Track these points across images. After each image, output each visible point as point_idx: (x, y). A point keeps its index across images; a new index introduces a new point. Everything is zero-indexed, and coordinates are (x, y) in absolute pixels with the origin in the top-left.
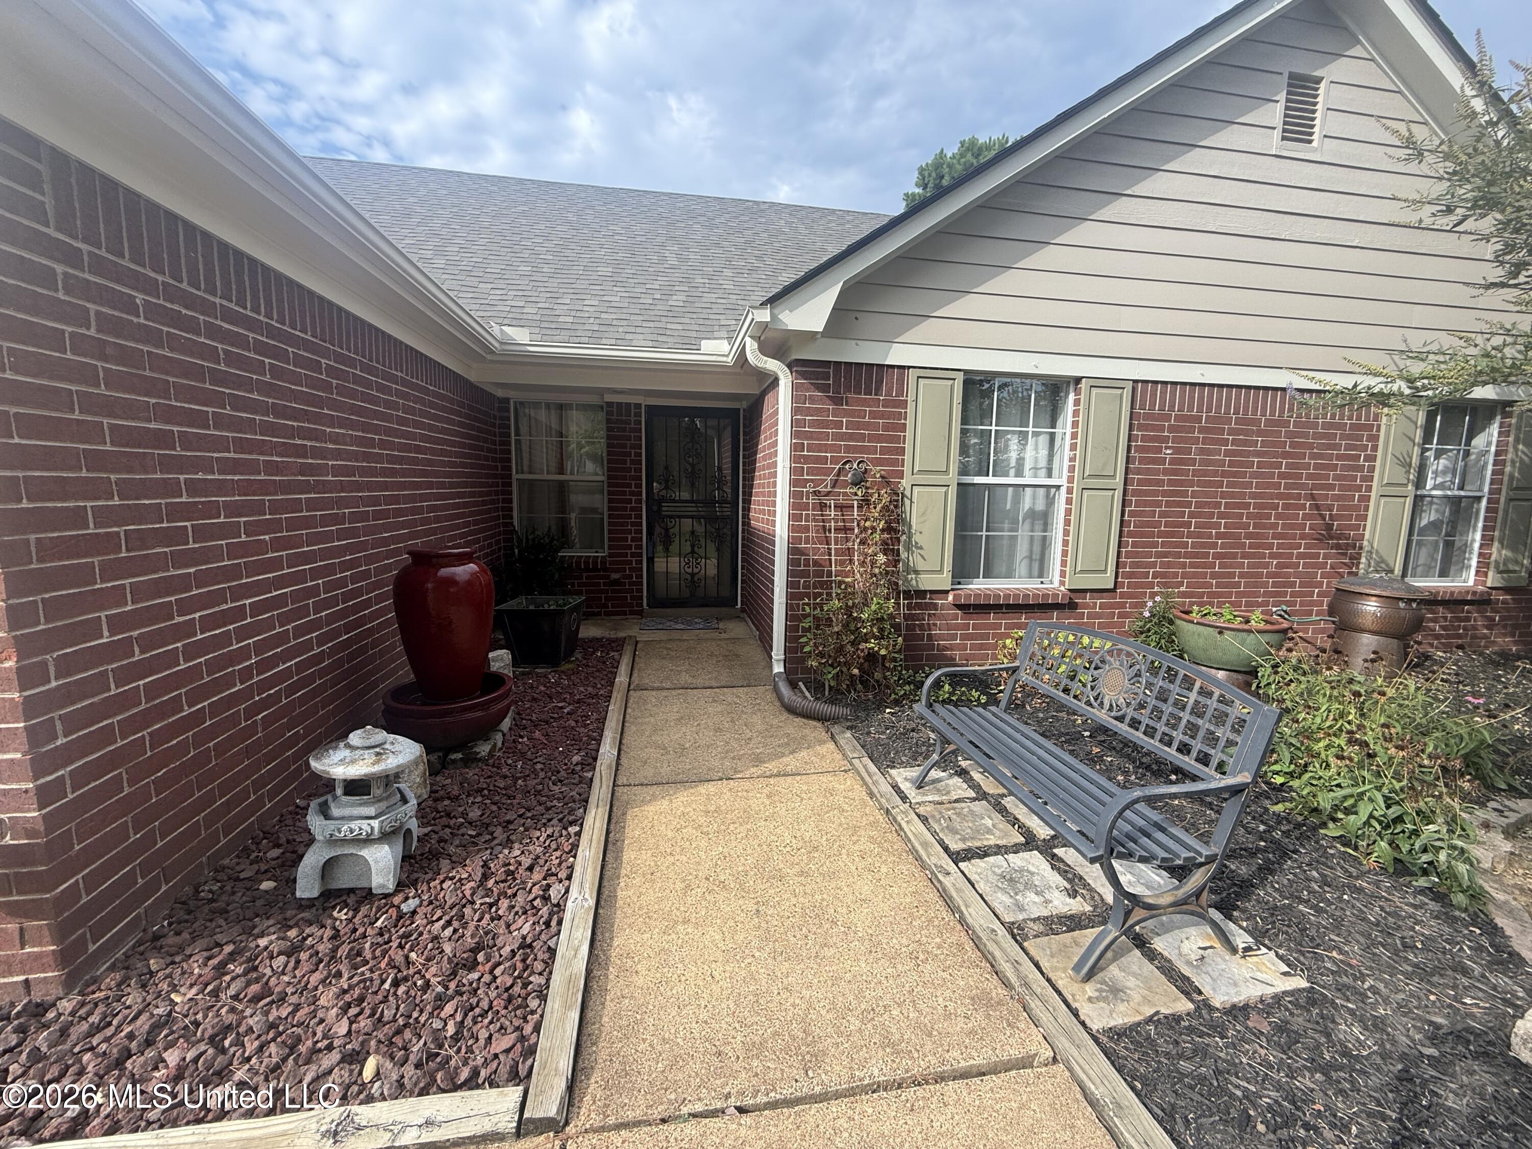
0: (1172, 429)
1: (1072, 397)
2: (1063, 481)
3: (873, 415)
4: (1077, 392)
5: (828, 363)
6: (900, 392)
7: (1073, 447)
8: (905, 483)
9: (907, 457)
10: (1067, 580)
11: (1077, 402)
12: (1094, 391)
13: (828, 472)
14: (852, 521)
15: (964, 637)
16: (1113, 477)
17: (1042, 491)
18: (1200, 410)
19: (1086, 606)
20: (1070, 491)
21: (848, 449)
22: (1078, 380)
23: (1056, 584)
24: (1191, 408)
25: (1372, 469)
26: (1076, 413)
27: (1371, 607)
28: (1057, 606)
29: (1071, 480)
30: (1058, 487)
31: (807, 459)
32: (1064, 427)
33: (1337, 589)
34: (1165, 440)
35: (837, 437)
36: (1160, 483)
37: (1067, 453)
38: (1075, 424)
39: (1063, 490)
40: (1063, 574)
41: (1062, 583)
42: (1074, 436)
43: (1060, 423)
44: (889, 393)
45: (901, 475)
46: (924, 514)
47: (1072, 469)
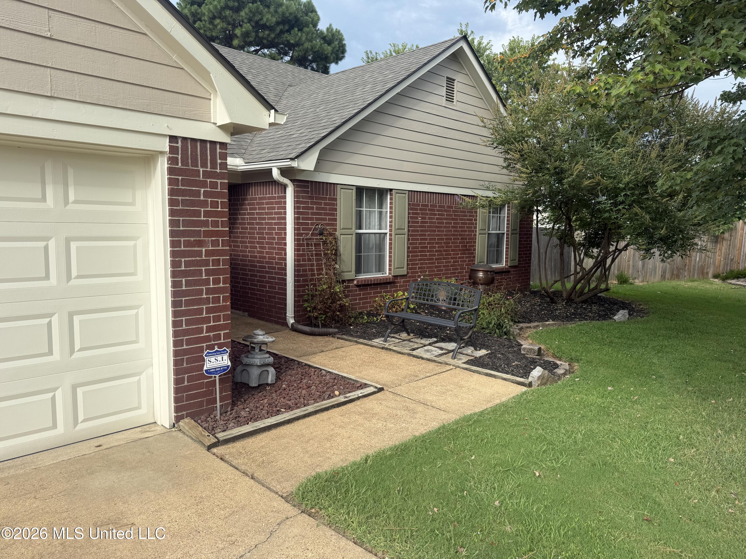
0: (421, 210)
1: (389, 197)
2: (387, 231)
3: (325, 204)
4: (391, 195)
5: (307, 182)
6: (334, 195)
7: (391, 217)
8: (338, 233)
9: (338, 222)
10: (392, 272)
11: (391, 199)
12: (397, 195)
13: (310, 229)
14: (321, 251)
15: (360, 299)
16: (404, 229)
17: (378, 235)
18: (428, 202)
19: (398, 282)
20: (391, 235)
21: (317, 219)
22: (391, 190)
23: (387, 274)
24: (425, 202)
25: (476, 224)
26: (391, 203)
27: (481, 275)
28: (390, 283)
29: (391, 230)
30: (386, 233)
31: (302, 224)
32: (386, 208)
33: (471, 270)
34: (418, 214)
35: (313, 214)
36: (418, 231)
37: (388, 220)
38: (391, 208)
39: (388, 235)
40: (390, 270)
41: (390, 273)
42: (391, 212)
43: (384, 206)
44: (330, 195)
45: (335, 230)
46: (345, 247)
47: (391, 226)
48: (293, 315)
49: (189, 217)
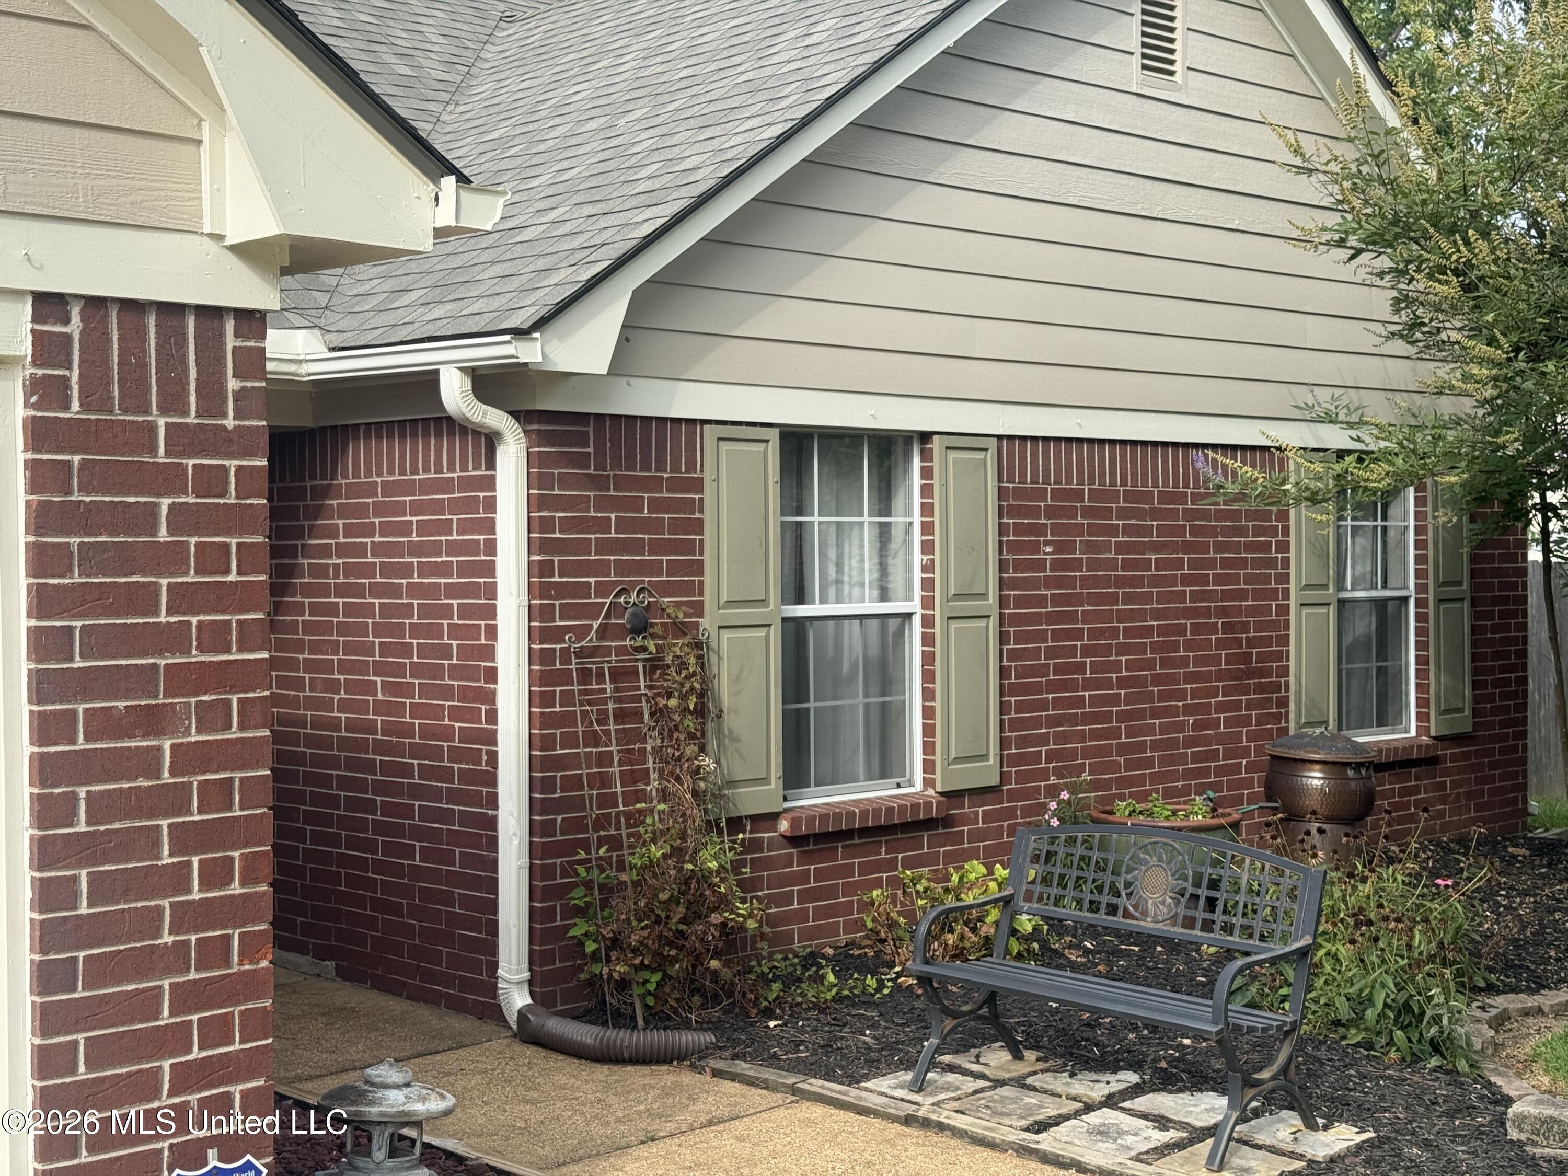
0: (1051, 512)
1: (917, 463)
2: (914, 606)
3: (656, 506)
4: (926, 456)
5: (583, 417)
6: (691, 467)
7: (927, 547)
8: (707, 623)
9: (708, 578)
10: (938, 777)
11: (927, 473)
12: (952, 455)
13: (592, 611)
14: (638, 699)
15: (806, 896)
16: (984, 596)
17: (874, 624)
18: (1081, 482)
19: (964, 820)
20: (928, 622)
21: (623, 569)
22: (925, 437)
23: (918, 786)
24: (1069, 481)
25: (1286, 562)
26: (926, 491)
27: (1315, 779)
28: (929, 824)
29: (928, 603)
30: (909, 616)
31: (562, 590)
32: (908, 512)
33: (1274, 757)
34: (1040, 530)
35: (605, 547)
36: (1041, 601)
37: (917, 558)
38: (927, 509)
39: (917, 621)
40: (928, 766)
41: (928, 783)
42: (927, 528)
43: (898, 502)
44: (676, 468)
45: (698, 609)
46: (738, 678)
47: (928, 584)
48: (527, 975)
49: (108, 616)
